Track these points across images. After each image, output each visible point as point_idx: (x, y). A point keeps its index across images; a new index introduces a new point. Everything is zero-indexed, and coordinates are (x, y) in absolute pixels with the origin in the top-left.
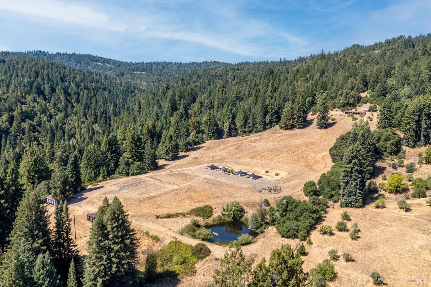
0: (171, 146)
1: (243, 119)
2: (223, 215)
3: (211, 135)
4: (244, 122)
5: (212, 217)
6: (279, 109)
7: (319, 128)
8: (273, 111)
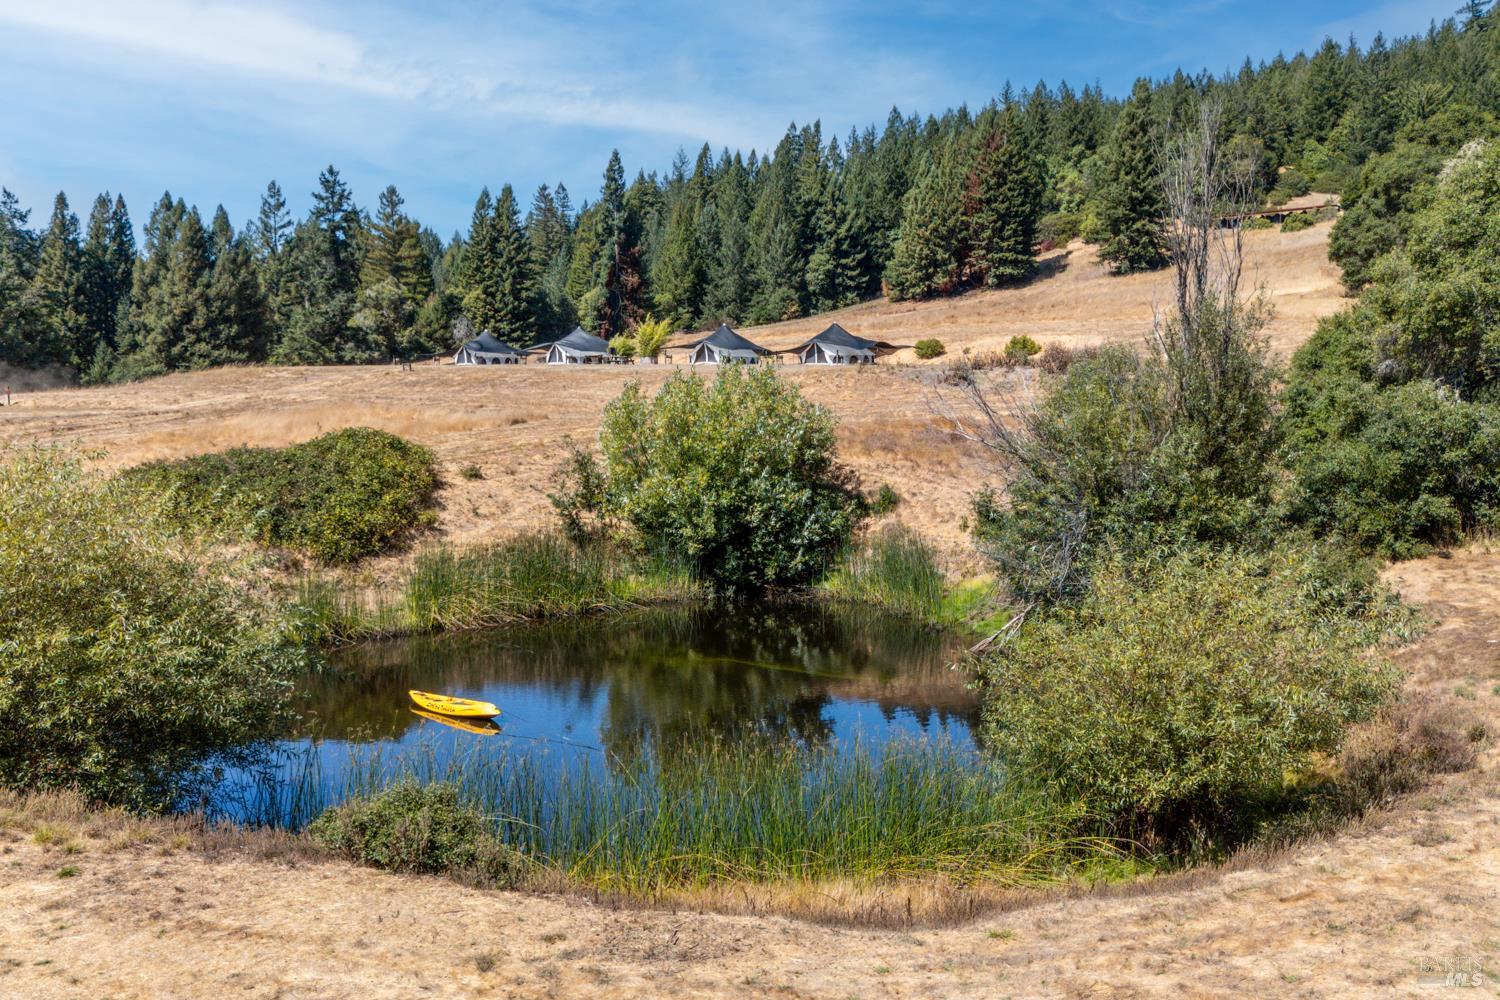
0: (207, 302)
1: (686, 266)
2: (581, 538)
3: (505, 326)
4: (688, 280)
5: (418, 549)
6: (873, 229)
7: (1117, 273)
8: (842, 231)
